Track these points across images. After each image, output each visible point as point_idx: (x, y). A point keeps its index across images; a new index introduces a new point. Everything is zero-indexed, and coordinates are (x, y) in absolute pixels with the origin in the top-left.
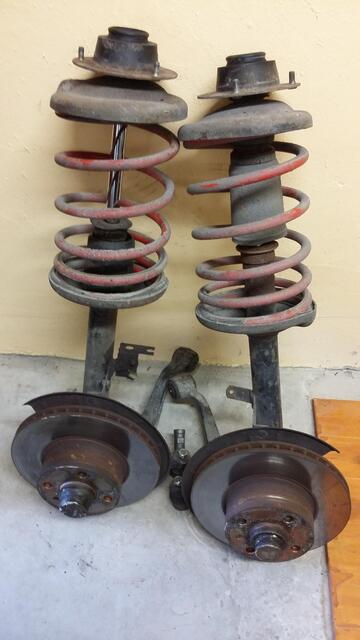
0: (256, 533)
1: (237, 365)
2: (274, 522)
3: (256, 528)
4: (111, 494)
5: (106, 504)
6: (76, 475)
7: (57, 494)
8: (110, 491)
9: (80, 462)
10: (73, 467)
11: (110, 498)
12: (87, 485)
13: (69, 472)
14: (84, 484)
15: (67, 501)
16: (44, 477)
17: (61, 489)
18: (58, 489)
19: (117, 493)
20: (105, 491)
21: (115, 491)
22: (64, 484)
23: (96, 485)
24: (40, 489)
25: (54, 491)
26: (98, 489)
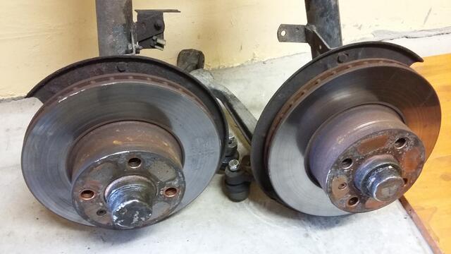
0: (367, 172)
1: (238, 64)
2: (384, 152)
3: (365, 165)
4: (175, 183)
5: (169, 201)
6: (127, 164)
7: (101, 204)
8: (173, 179)
9: (128, 145)
10: (120, 153)
11: (173, 190)
12: (143, 178)
13: (116, 163)
14: (139, 177)
15: (123, 202)
16: (81, 181)
17: (106, 194)
18: (102, 196)
19: (182, 179)
20: (167, 181)
21: (181, 176)
22: (111, 186)
23: (155, 174)
24: (76, 202)
25: (97, 201)
26: (157, 180)
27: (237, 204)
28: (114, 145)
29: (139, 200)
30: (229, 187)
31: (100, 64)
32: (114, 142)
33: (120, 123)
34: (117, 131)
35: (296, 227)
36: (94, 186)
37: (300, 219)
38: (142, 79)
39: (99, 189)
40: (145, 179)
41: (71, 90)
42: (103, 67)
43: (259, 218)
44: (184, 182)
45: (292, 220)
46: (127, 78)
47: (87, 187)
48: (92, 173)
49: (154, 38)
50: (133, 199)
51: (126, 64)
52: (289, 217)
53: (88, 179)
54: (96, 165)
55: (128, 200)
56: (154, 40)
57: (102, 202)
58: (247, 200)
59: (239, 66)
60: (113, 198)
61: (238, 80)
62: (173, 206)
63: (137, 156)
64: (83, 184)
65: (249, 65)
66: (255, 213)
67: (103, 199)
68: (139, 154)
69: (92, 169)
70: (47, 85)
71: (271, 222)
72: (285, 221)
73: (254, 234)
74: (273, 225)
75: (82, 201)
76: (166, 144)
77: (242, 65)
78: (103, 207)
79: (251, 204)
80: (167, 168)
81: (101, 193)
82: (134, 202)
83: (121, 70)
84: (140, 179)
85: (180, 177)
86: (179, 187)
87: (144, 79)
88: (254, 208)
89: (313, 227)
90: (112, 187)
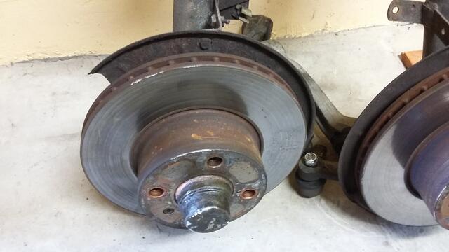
4: (255, 186)
5: (245, 203)
6: (206, 164)
7: (170, 203)
8: (254, 181)
9: (210, 141)
10: (201, 151)
11: (252, 192)
12: (221, 178)
13: (194, 162)
14: (217, 178)
15: (200, 207)
16: (151, 178)
17: (178, 193)
18: (172, 195)
19: (264, 182)
20: (247, 183)
21: (263, 178)
22: (184, 185)
23: (236, 175)
24: (143, 200)
25: (166, 200)
26: (236, 181)
27: (307, 200)
28: (194, 141)
29: (218, 206)
30: (301, 182)
31: (179, 39)
32: (193, 136)
33: (197, 112)
34: (195, 121)
35: (373, 233)
36: (165, 184)
37: (378, 224)
38: (228, 62)
39: (170, 187)
40: (224, 180)
41: (146, 71)
42: (184, 43)
43: (332, 219)
44: (266, 185)
45: (370, 224)
46: (213, 60)
47: (156, 185)
48: (165, 171)
49: (238, 7)
50: (212, 205)
51: (210, 40)
52: (366, 221)
53: (160, 176)
54: (172, 163)
55: (206, 206)
56: (237, 10)
57: (171, 201)
58: (319, 197)
59: (307, 37)
60: (187, 200)
61: (307, 53)
62: (247, 208)
63: (219, 155)
64: (153, 181)
65: (319, 36)
66: (328, 213)
67: (173, 198)
68: (222, 152)
69: (167, 166)
70: (115, 61)
71: (346, 224)
72: (361, 225)
73: (327, 238)
74: (348, 229)
75: (149, 199)
76: (249, 140)
77: (311, 36)
78: (171, 206)
79: (323, 202)
80: (251, 169)
81: (172, 192)
82: (213, 209)
83: (204, 48)
84: (218, 180)
85: (262, 180)
86: (258, 190)
87: (231, 61)
88: (326, 206)
89: (394, 234)
90: (186, 187)
